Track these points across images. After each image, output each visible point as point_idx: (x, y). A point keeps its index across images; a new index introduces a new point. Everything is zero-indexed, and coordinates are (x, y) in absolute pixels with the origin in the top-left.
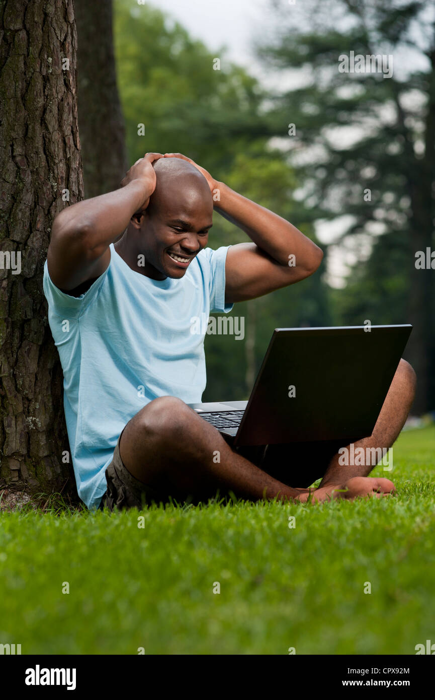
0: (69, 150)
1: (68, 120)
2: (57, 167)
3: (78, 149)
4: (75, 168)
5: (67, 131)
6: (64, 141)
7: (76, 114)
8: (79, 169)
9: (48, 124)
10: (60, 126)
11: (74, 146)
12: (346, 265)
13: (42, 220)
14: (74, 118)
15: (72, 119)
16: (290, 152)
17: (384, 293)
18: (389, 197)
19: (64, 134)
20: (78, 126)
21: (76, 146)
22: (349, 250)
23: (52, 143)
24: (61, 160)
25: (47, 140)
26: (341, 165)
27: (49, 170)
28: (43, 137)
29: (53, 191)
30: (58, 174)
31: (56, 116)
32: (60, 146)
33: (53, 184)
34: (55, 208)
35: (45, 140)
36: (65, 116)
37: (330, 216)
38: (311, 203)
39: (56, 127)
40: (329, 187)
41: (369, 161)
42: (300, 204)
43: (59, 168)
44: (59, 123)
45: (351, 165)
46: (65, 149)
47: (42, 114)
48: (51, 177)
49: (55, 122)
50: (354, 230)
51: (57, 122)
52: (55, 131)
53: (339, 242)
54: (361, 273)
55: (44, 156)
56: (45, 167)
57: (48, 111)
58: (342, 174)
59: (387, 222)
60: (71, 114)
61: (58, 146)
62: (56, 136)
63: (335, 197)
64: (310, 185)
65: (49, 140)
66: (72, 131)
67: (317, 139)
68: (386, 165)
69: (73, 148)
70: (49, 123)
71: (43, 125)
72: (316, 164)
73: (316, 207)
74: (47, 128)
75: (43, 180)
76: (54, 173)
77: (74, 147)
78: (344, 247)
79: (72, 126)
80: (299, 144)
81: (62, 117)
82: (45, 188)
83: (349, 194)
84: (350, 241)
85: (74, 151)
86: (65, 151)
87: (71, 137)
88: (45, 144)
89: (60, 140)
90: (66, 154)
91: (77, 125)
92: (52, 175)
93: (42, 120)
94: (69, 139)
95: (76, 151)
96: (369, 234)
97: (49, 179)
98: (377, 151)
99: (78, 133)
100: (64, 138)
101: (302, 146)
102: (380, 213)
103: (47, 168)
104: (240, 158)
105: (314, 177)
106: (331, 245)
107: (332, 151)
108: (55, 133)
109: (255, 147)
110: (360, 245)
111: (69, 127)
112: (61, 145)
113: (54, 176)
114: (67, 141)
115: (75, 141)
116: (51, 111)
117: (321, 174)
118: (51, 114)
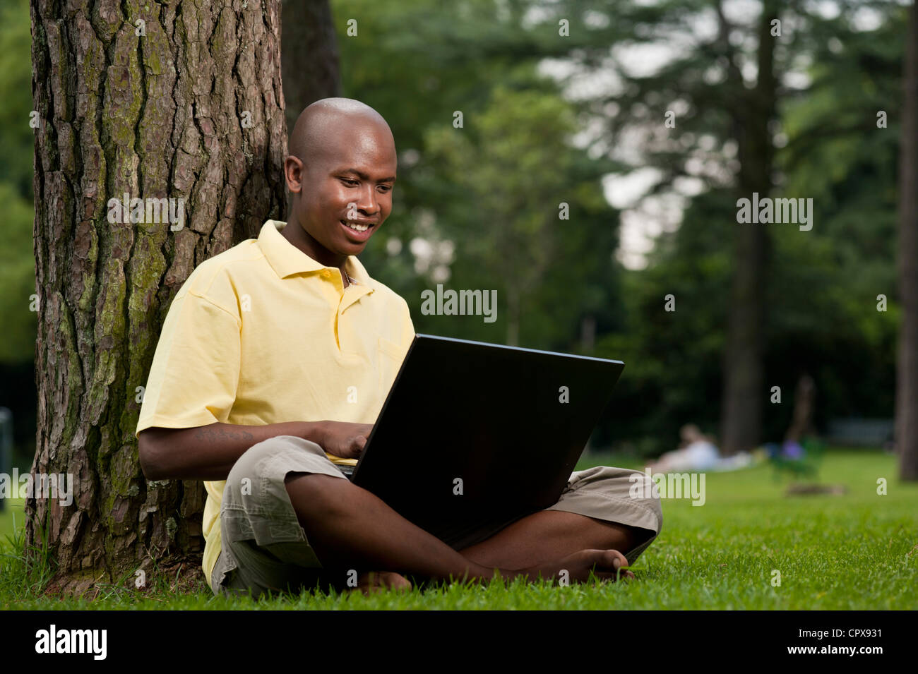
0: (270, 110)
1: (268, 70)
2: (254, 133)
3: (281, 109)
4: (277, 134)
5: (267, 85)
6: (263, 99)
7: (279, 64)
8: (282, 135)
9: (241, 76)
10: (258, 78)
11: (276, 104)
12: (647, 237)
13: (233, 203)
14: (277, 67)
15: (273, 69)
16: (568, 80)
17: (700, 277)
18: (708, 141)
19: (262, 89)
20: (282, 77)
21: (278, 105)
22: (651, 217)
23: (246, 101)
24: (259, 124)
25: (240, 97)
26: (640, 98)
27: (243, 136)
28: (235, 93)
29: (248, 164)
30: (254, 142)
31: (252, 64)
32: (257, 105)
33: (248, 156)
34: (251, 188)
35: (237, 97)
36: (264, 65)
37: (624, 169)
38: (597, 151)
39: (253, 79)
40: (624, 129)
41: (679, 93)
42: (583, 153)
43: (256, 134)
44: (256, 74)
45: (653, 98)
46: (264, 109)
47: (233, 62)
48: (245, 146)
49: (250, 74)
50: (657, 189)
51: (254, 73)
52: (251, 84)
53: (637, 206)
54: (670, 249)
55: (237, 119)
56: (237, 133)
57: (241, 59)
58: (640, 111)
59: (704, 177)
60: (272, 63)
61: (255, 105)
62: (253, 92)
63: (632, 142)
64: (596, 127)
65: (243, 96)
66: (274, 85)
67: (606, 61)
68: (703, 98)
69: (275, 108)
70: (243, 75)
71: (235, 77)
72: (605, 96)
73: (605, 157)
74: (240, 82)
75: (234, 150)
76: (249, 140)
77: (276, 106)
78: (644, 212)
79: (273, 79)
80: (581, 68)
81: (259, 66)
82: (237, 162)
83: (651, 138)
84: (652, 205)
85: (276, 111)
86: (264, 112)
87: (272, 93)
88: (237, 102)
89: (258, 97)
90: (266, 115)
91: (280, 76)
92: (246, 143)
93: (233, 71)
94: (269, 95)
95: (279, 111)
96: (679, 194)
97: (242, 148)
98: (690, 79)
99: (281, 87)
100: (263, 94)
101: (585, 71)
102: (694, 165)
103: (241, 134)
104: (499, 92)
105: (602, 115)
106: (626, 209)
107: (628, 79)
108: (250, 88)
109: (519, 74)
110: (666, 209)
111: (270, 80)
112: (259, 103)
113: (249, 145)
114: (266, 98)
115: (277, 98)
116: (245, 59)
117: (612, 111)
118: (246, 62)
